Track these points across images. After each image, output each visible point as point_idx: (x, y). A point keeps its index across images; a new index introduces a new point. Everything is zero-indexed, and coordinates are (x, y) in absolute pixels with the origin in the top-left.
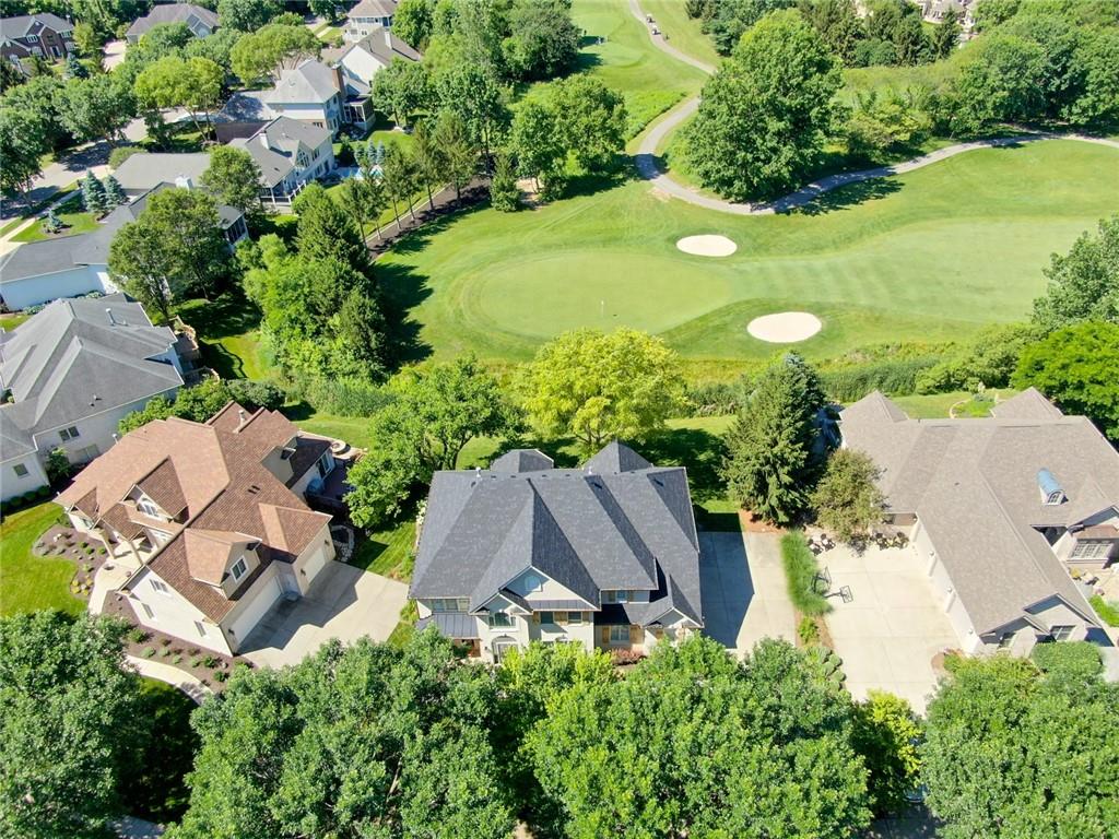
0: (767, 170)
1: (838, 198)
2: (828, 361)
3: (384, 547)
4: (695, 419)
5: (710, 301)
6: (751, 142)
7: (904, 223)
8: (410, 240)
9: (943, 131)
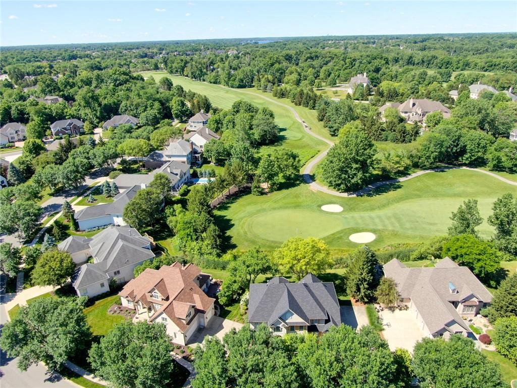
0: (353, 181)
1: (379, 191)
2: (379, 250)
3: (230, 311)
4: (333, 270)
5: (335, 228)
6: (347, 172)
7: (403, 200)
8: (223, 206)
9: (416, 166)
